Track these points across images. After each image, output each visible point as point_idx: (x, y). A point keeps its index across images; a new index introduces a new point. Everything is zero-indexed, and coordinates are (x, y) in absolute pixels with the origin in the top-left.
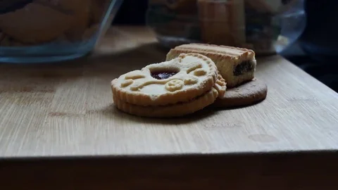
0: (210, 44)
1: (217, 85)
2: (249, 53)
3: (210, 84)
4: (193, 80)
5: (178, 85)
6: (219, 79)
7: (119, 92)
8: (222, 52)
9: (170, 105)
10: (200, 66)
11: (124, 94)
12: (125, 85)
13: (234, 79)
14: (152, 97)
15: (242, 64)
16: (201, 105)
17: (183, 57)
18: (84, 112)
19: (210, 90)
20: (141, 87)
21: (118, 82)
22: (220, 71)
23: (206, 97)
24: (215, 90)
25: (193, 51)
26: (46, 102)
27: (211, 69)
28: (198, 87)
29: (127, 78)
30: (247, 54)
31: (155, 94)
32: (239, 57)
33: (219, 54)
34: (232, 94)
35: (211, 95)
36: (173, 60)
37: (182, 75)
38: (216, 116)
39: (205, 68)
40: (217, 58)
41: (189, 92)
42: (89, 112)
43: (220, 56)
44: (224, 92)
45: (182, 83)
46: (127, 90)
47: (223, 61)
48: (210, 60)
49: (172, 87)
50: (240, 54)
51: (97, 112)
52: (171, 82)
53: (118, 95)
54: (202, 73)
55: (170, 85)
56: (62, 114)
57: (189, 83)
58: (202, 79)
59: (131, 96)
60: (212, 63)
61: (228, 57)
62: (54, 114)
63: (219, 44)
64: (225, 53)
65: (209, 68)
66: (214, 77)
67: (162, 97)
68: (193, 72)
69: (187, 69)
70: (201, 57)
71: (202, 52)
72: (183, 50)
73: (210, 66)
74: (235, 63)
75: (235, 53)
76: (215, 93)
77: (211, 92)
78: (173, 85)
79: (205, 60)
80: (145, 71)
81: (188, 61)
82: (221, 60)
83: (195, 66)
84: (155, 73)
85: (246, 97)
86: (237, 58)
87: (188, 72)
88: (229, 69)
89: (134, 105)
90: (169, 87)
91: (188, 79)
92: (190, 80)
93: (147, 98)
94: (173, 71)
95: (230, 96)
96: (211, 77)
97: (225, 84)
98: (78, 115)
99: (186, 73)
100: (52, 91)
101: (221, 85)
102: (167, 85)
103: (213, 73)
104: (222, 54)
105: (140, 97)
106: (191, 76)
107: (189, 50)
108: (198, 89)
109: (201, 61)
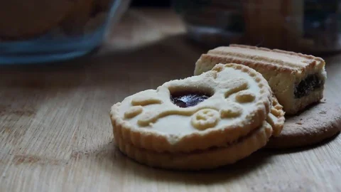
0: (259, 46)
1: (271, 116)
2: (318, 63)
3: (260, 117)
4: (234, 111)
5: (210, 120)
6: (274, 104)
7: (120, 126)
8: (277, 62)
10: (245, 87)
11: (128, 131)
12: (130, 116)
13: (294, 103)
14: (170, 140)
15: (306, 80)
16: (247, 149)
17: (219, 70)
18: (67, 157)
19: (261, 126)
20: (154, 121)
21: (121, 109)
22: (275, 92)
23: (254, 137)
24: (269, 126)
25: (235, 58)
26: (17, 135)
27: (262, 92)
28: (243, 123)
29: (135, 104)
30: (313, 64)
31: (176, 134)
32: (303, 70)
33: (273, 64)
34: (292, 128)
35: (262, 134)
36: (204, 74)
37: (218, 101)
38: (270, 166)
39: (253, 90)
40: (269, 72)
41: (229, 131)
42: (75, 156)
43: (275, 68)
44: (282, 127)
45: (217, 115)
46: (132, 125)
47: (279, 76)
48: (260, 75)
49: (202, 122)
50: (305, 65)
51: (88, 155)
52: (201, 113)
53: (119, 131)
54: (249, 99)
55: (199, 118)
56: (33, 160)
57: (228, 115)
58: (248, 109)
59: (138, 135)
60: (264, 81)
61: (287, 71)
62: (21, 160)
63: (272, 46)
64: (281, 63)
65: (259, 89)
66: (266, 105)
67: (187, 140)
68: (234, 96)
69: (226, 90)
70: (246, 71)
71: (248, 60)
72: (219, 56)
73: (261, 86)
74: (297, 78)
75: (297, 62)
76: (267, 130)
77: (263, 130)
78: (204, 119)
79: (252, 75)
80: (162, 93)
81: (230, 76)
82: (277, 74)
83: (238, 85)
84: (176, 95)
85: (314, 133)
86: (300, 72)
87: (227, 95)
88: (288, 88)
89: (143, 150)
90: (196, 122)
91: (226, 108)
92: (229, 111)
93: (162, 140)
94: (204, 93)
95: (289, 132)
96: (262, 106)
97: (282, 113)
98: (57, 163)
99: (222, 96)
100: (31, 113)
101: (277, 115)
102: (194, 116)
103: (265, 99)
104: (278, 66)
105: (151, 138)
106: (231, 104)
107: (228, 57)
108: (241, 125)
109: (246, 78)
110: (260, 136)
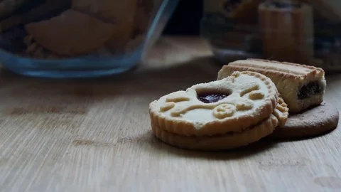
0: (271, 60)
1: (277, 111)
2: (318, 72)
3: (268, 110)
4: (246, 105)
5: (228, 111)
6: (280, 103)
7: (157, 117)
8: (284, 71)
9: (218, 135)
10: (256, 88)
11: (163, 120)
12: (165, 110)
13: (298, 103)
14: (196, 126)
15: (308, 85)
16: (256, 135)
17: (236, 76)
18: (115, 141)
19: (268, 117)
20: (184, 112)
21: (157, 105)
22: (281, 92)
23: (263, 126)
24: (275, 118)
25: (250, 68)
26: (73, 126)
27: (270, 92)
28: (254, 114)
29: (168, 101)
30: (314, 73)
31: (200, 122)
32: (305, 77)
33: (281, 72)
34: (295, 122)
35: (269, 122)
36: (224, 79)
37: (235, 98)
38: (275, 149)
39: (263, 90)
40: (277, 78)
41: (242, 120)
42: (120, 141)
43: (282, 75)
44: (286, 120)
45: (234, 108)
46: (167, 116)
47: (285, 81)
48: (269, 80)
49: (221, 113)
50: (306, 73)
51: (131, 140)
52: (221, 107)
53: (156, 121)
54: (259, 97)
55: (219, 110)
56: (88, 143)
57: (242, 108)
58: (258, 104)
59: (171, 123)
60: (272, 84)
61: (292, 77)
62: (79, 143)
63: (281, 60)
64: (288, 71)
65: (267, 90)
66: (273, 101)
67: (209, 126)
68: (248, 95)
69: (241, 91)
70: (258, 76)
71: (261, 69)
72: (237, 66)
73: (269, 87)
74: (300, 83)
75: (301, 71)
76: (273, 121)
77: (270, 120)
78: (223, 111)
79: (263, 80)
80: (191, 93)
81: (245, 80)
82: (283, 80)
83: (251, 87)
84: (202, 95)
85: (313, 126)
86: (302, 78)
87: (242, 95)
88: (292, 91)
89: (175, 134)
90: (217, 113)
91: (241, 104)
92: (243, 105)
93: (190, 126)
94: (224, 93)
95: (292, 125)
96: (270, 102)
97: (287, 109)
98: (107, 145)
99: (239, 95)
100: (84, 112)
101: (282, 111)
102: (215, 109)
103: (272, 97)
104: (285, 73)
105: (182, 125)
106: (246, 100)
107: (245, 67)
108: (252, 116)
109: (258, 81)
110: (267, 125)
